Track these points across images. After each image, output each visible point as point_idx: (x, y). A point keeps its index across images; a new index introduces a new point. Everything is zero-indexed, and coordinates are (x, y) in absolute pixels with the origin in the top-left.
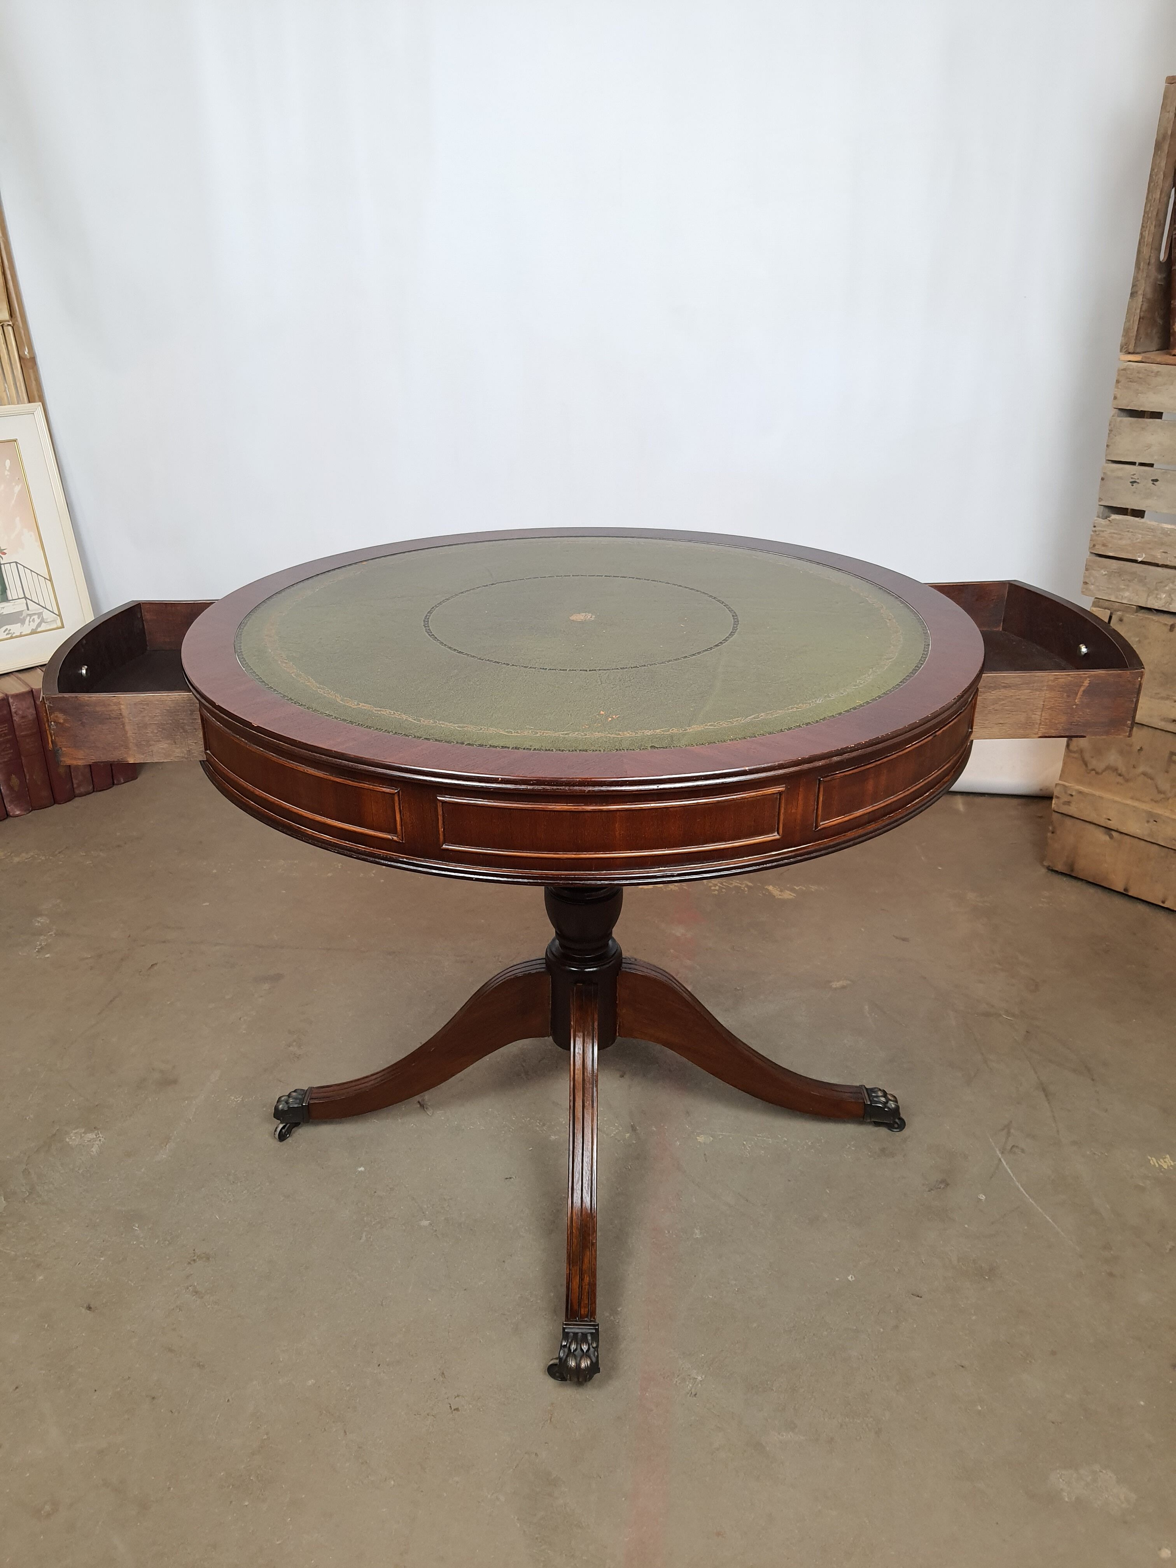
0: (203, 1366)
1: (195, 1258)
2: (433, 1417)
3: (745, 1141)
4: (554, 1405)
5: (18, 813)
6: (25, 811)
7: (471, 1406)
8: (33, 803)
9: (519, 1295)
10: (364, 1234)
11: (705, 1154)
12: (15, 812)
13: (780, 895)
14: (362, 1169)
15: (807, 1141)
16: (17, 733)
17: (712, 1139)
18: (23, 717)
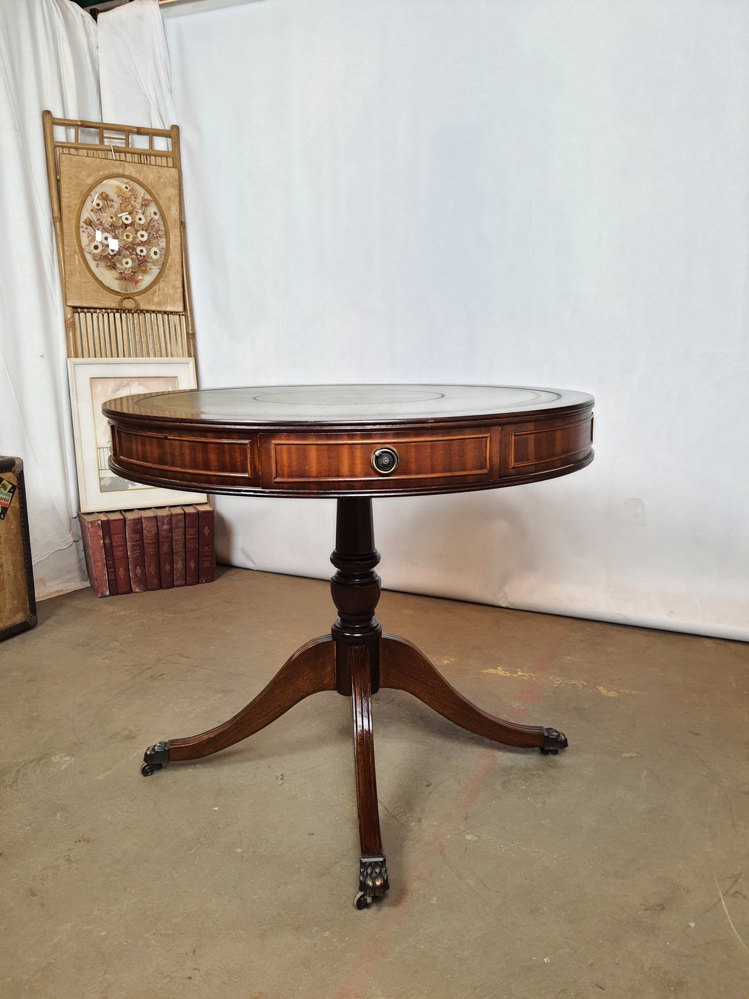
0: (44, 905)
1: (81, 839)
2: (170, 979)
3: (503, 845)
4: (261, 994)
5: (137, 590)
6: (142, 590)
7: (201, 978)
8: (147, 587)
9: (277, 912)
10: (195, 848)
11: (466, 848)
12: (136, 589)
13: (606, 693)
14: (217, 809)
15: (554, 854)
16: (144, 541)
17: (477, 838)
18: (149, 532)
